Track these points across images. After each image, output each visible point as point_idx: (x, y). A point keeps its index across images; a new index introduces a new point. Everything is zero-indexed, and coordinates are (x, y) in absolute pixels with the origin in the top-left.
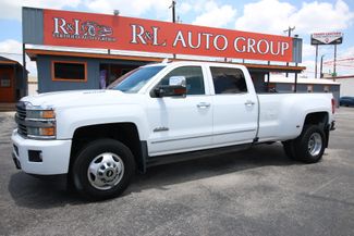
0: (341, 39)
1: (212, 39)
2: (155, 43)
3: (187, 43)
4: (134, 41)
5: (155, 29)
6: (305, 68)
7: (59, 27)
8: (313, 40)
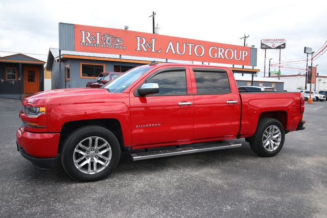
0: (284, 44)
1: (193, 48)
2: (153, 51)
3: (176, 51)
4: (139, 49)
5: (154, 40)
6: (259, 70)
7: (85, 38)
8: (262, 44)
